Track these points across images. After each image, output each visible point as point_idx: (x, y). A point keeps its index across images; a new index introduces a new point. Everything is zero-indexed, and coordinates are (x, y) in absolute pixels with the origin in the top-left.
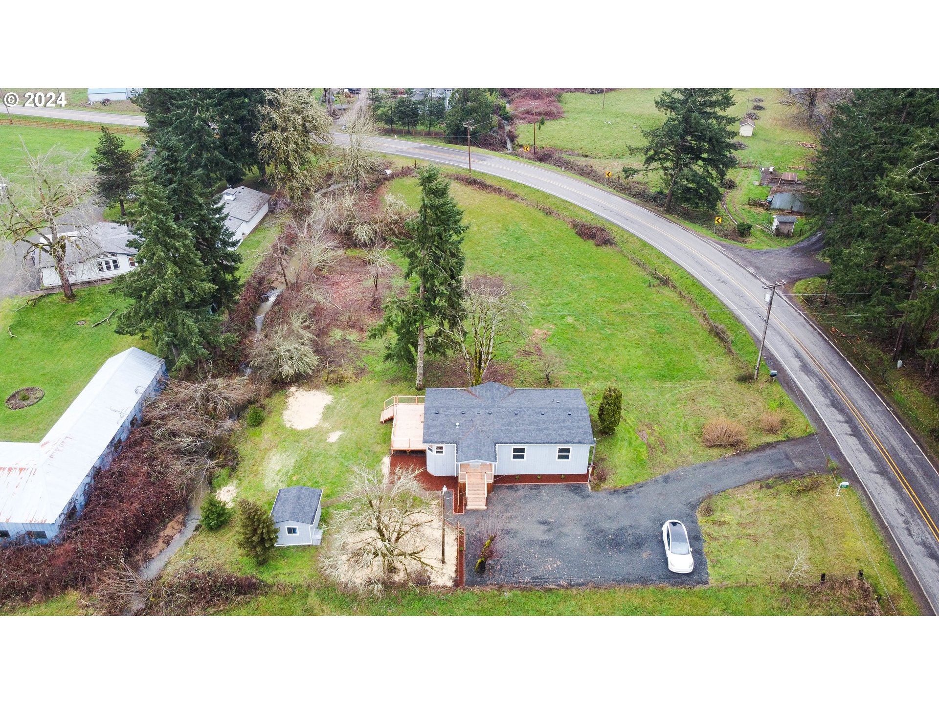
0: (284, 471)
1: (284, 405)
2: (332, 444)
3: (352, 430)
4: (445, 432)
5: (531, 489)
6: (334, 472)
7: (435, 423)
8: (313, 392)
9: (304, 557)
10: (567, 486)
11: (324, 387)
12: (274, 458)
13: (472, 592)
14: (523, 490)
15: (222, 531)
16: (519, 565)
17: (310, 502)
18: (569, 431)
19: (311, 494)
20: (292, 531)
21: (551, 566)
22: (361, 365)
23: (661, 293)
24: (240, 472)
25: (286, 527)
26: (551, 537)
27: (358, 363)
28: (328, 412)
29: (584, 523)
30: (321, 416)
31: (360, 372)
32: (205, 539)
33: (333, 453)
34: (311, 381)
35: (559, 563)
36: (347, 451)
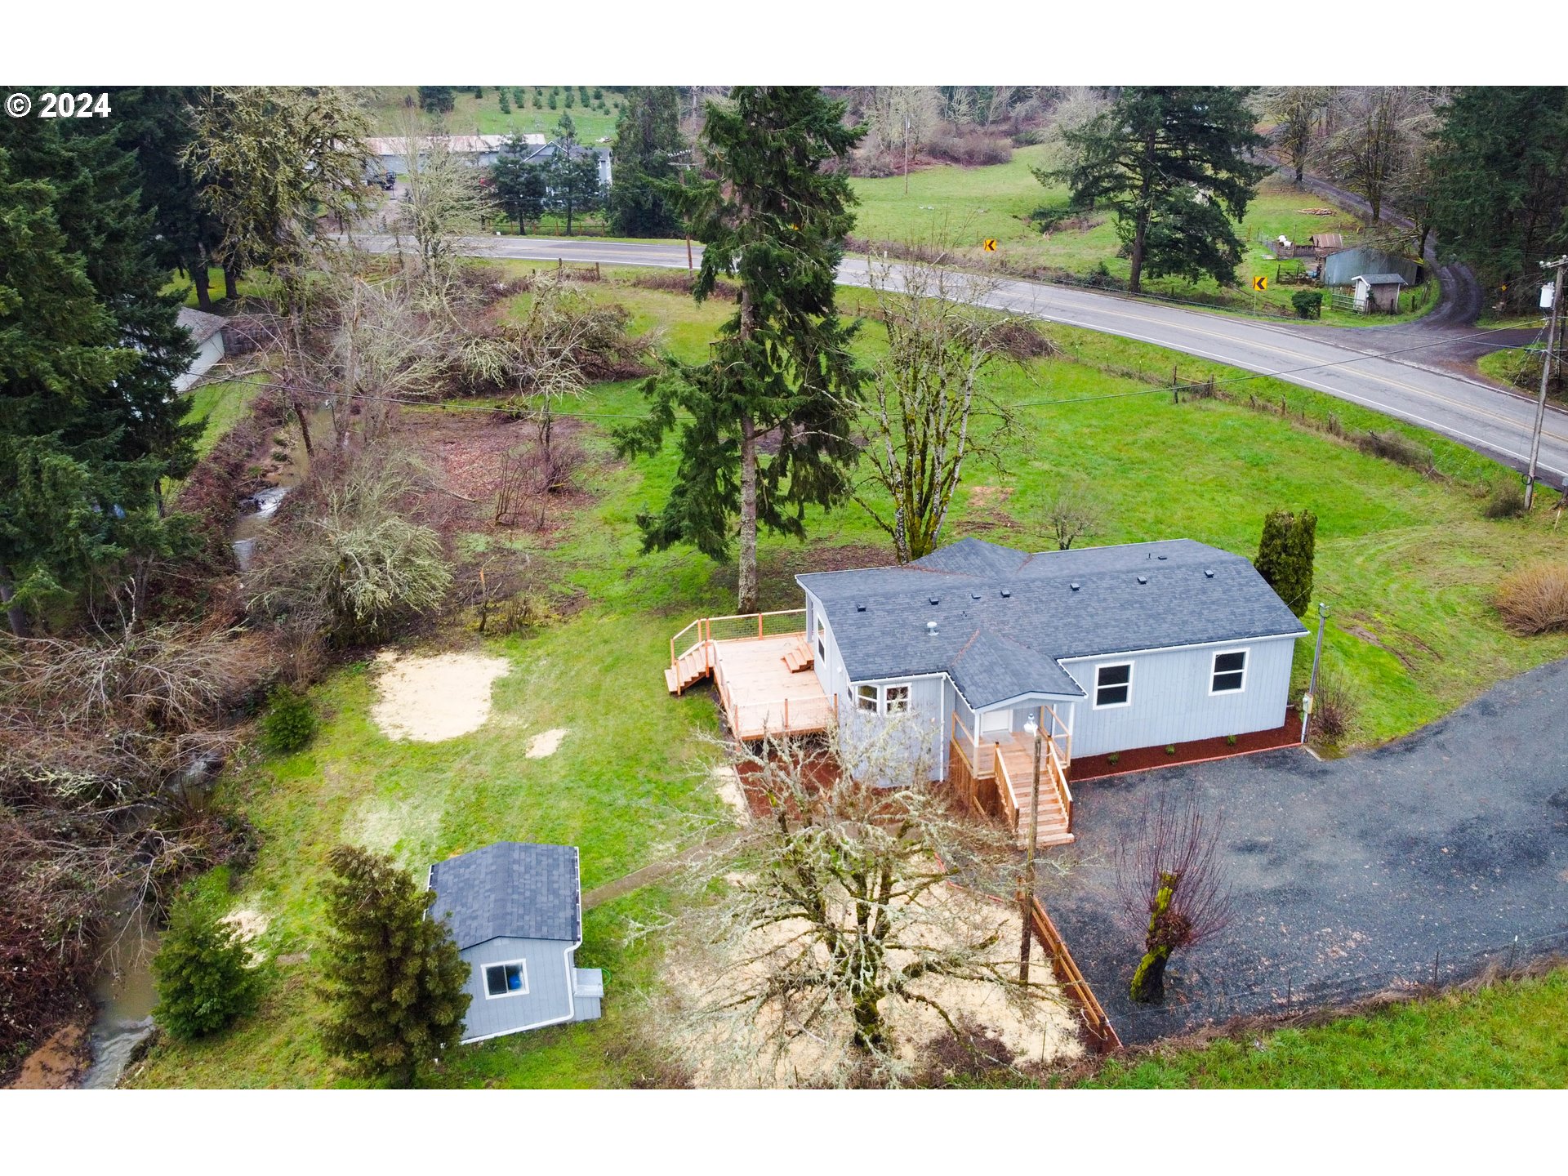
0: (415, 843)
1: (373, 695)
2: (545, 762)
3: (594, 722)
4: (905, 647)
5: (1166, 779)
6: (576, 823)
7: (864, 632)
8: (448, 657)
9: (557, 1062)
10: (1254, 759)
11: (477, 645)
12: (373, 818)
13: (1157, 1061)
14: (1147, 786)
15: (239, 1037)
16: (1247, 961)
17: (550, 882)
18: (1228, 610)
19: (545, 861)
20: (503, 979)
21: (1343, 948)
22: (564, 590)
23: (1208, 410)
24: (268, 865)
25: (484, 968)
26: (1290, 877)
27: (556, 588)
28: (504, 694)
29: (1354, 830)
30: (488, 705)
31: (570, 605)
32: (179, 1071)
33: (555, 779)
34: (437, 636)
35: (1357, 935)
36: (596, 769)
